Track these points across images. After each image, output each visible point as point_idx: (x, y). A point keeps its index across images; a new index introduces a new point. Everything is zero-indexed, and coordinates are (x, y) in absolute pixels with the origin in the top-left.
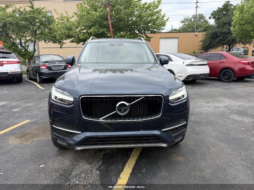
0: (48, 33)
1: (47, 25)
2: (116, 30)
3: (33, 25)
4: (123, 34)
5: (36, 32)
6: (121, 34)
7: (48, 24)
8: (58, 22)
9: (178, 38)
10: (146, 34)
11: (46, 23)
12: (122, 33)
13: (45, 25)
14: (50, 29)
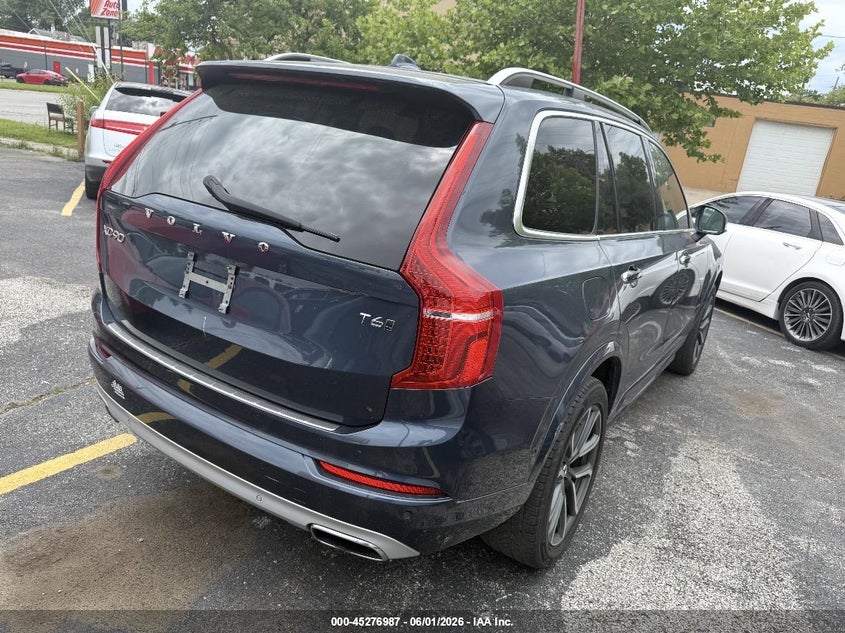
0: (347, 47)
1: (349, 20)
2: (593, 68)
3: (303, 16)
4: (622, 84)
5: (306, 40)
6: (615, 86)
7: (351, 17)
8: (387, 13)
9: (835, 129)
10: (716, 98)
11: (347, 12)
12: (617, 80)
13: (341, 17)
14: (356, 35)
